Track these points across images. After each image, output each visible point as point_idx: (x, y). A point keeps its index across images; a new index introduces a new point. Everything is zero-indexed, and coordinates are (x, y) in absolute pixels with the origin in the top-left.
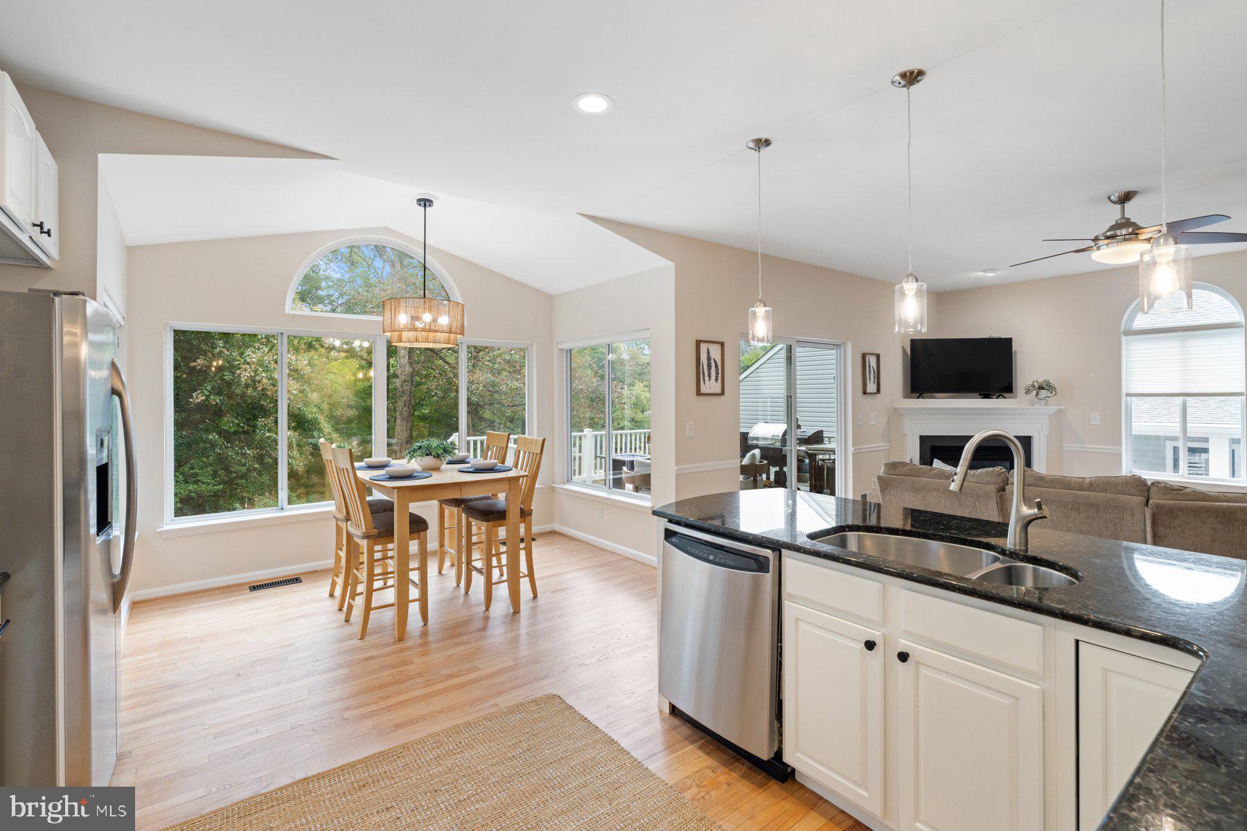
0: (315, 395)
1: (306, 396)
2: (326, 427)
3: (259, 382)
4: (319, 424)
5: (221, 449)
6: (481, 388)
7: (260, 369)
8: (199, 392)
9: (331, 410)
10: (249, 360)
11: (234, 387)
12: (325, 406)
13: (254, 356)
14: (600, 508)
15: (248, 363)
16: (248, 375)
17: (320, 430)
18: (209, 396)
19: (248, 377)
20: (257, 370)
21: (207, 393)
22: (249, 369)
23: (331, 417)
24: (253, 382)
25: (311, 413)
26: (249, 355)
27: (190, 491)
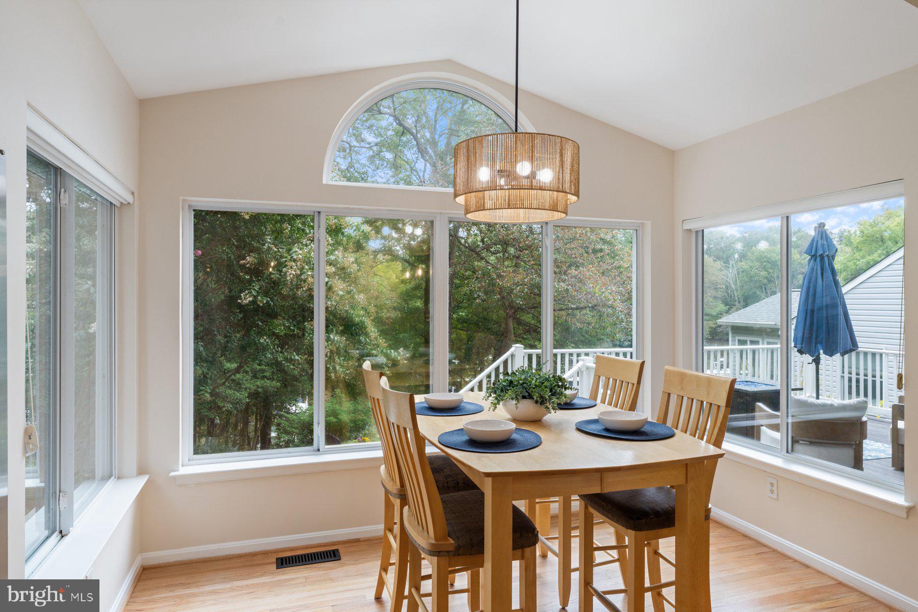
0: (362, 296)
1: (353, 298)
2: (373, 331)
3: (305, 281)
4: (365, 328)
5: (272, 353)
6: (526, 290)
7: (306, 267)
8: (247, 292)
9: (377, 312)
10: (295, 257)
11: (280, 287)
12: (372, 309)
13: (301, 252)
14: (772, 485)
15: (295, 261)
16: (294, 273)
17: (366, 334)
18: (257, 296)
19: (293, 275)
20: (303, 268)
21: (254, 293)
22: (295, 267)
23: (378, 321)
24: (300, 280)
25: (358, 316)
26: (296, 252)
27: (258, 387)
